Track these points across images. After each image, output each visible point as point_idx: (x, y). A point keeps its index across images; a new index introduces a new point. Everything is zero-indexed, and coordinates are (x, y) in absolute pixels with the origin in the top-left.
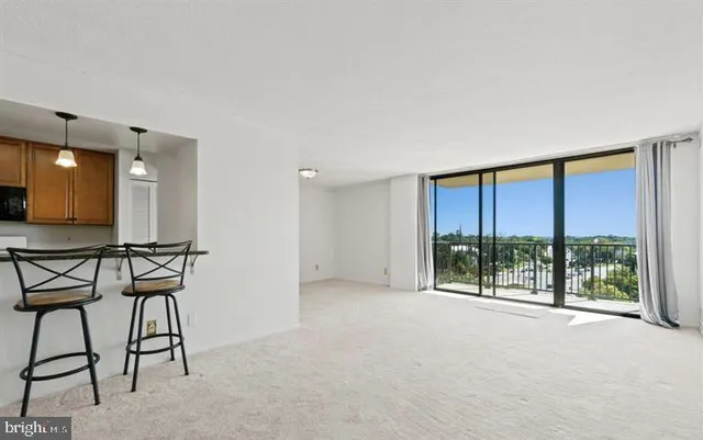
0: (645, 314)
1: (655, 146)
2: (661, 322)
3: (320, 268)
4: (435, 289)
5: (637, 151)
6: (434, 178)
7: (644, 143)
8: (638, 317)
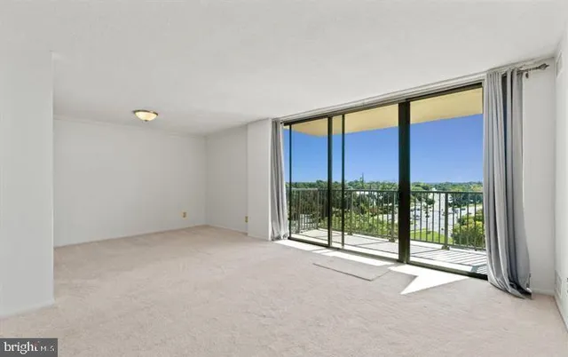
0: (491, 275)
1: (504, 78)
2: (510, 289)
3: (187, 215)
4: (290, 238)
5: (485, 85)
6: (289, 123)
7: (492, 73)
8: (484, 277)
